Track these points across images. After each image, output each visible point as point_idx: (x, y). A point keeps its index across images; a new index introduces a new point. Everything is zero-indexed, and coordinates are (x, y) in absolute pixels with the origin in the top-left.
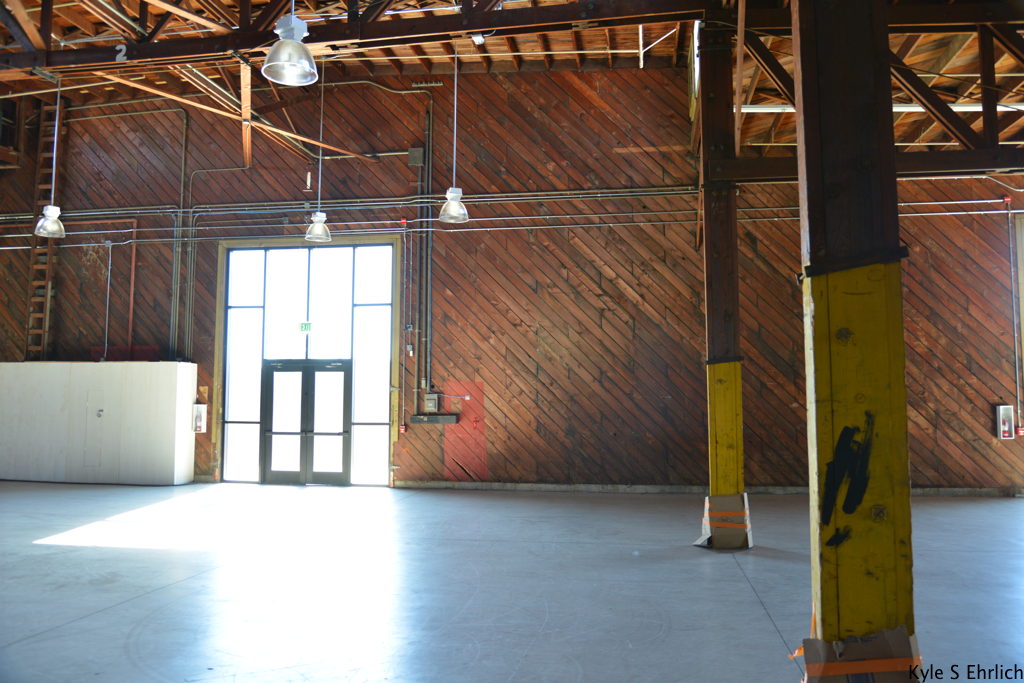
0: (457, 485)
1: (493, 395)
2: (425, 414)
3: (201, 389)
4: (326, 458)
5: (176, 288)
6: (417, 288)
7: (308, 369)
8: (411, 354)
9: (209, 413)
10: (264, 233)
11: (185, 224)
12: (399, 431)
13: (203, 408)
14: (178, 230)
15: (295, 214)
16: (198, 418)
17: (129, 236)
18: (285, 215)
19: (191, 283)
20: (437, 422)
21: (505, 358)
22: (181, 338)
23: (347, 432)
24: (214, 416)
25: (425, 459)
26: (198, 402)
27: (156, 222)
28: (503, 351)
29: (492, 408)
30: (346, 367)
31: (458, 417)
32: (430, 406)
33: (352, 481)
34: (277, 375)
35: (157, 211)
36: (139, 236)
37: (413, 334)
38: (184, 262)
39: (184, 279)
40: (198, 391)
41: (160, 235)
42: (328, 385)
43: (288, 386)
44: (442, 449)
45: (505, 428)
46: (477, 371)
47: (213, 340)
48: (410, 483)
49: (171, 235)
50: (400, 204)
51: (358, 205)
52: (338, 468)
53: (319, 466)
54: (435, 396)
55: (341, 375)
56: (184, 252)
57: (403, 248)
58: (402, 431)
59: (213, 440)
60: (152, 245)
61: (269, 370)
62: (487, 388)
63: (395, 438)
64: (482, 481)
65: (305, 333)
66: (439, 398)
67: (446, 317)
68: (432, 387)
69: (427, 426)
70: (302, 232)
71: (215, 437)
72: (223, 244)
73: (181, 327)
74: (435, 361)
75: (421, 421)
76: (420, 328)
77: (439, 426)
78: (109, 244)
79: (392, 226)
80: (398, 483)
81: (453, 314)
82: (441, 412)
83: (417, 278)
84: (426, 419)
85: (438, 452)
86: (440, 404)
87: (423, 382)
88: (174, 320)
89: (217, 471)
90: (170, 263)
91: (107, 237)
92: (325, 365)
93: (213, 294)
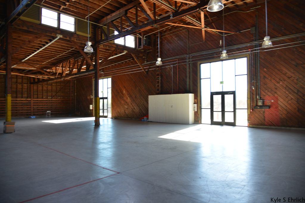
0: (269, 127)
1: (281, 100)
2: (258, 106)
3: (195, 100)
4: (229, 118)
5: (188, 75)
6: (255, 69)
7: (223, 94)
8: (253, 88)
9: (197, 106)
10: (209, 58)
11: (189, 59)
12: (250, 111)
13: (196, 105)
14: (187, 60)
15: (217, 52)
16: (195, 107)
17: (176, 63)
18: (215, 53)
19: (191, 74)
20: (263, 108)
21: (285, 88)
23: (234, 111)
24: (199, 107)
25: (259, 119)
26: (195, 103)
27: (182, 59)
28: (285, 86)
29: (281, 104)
30: (234, 93)
31: (269, 107)
32: (260, 103)
33: (237, 125)
34: (214, 96)
35: (182, 56)
36: (179, 63)
37: (254, 82)
38: (189, 68)
39: (190, 72)
40: (195, 101)
41: (183, 62)
42: (229, 99)
43: (217, 99)
44: (264, 116)
45: (286, 110)
46: (276, 93)
47: (197, 88)
48: (254, 126)
49: (186, 62)
50: (248, 45)
51: (235, 47)
52: (233, 121)
53: (227, 120)
54: (262, 101)
55: (232, 95)
56: (189, 66)
57: (250, 58)
58: (251, 111)
59: (199, 113)
60: (182, 65)
61: (212, 94)
62: (279, 98)
63: (249, 113)
64: (278, 126)
65: (222, 84)
66: (263, 101)
67: (265, 77)
68: (261, 98)
69: (259, 110)
70: (220, 57)
71: (199, 112)
72: (199, 63)
73: (189, 85)
74: (261, 90)
75: (257, 108)
76: (256, 81)
77: (263, 110)
78: (172, 66)
79: (246, 52)
80: (250, 126)
81: (267, 76)
82: (264, 105)
83: (254, 66)
84: (259, 107)
85: (263, 117)
86: (263, 103)
87: (258, 97)
88: (188, 83)
89: (200, 121)
90: (186, 69)
91: (171, 64)
92: (227, 93)
93: (197, 76)
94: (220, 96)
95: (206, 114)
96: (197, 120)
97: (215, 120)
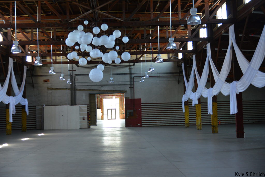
4: (114, 117)
7: (111, 109)
8: (121, 108)
10: (107, 97)
11: (99, 96)
13: (102, 113)
22: (99, 107)
23: (115, 115)
30: (115, 109)
34: (108, 110)
38: (99, 100)
39: (99, 102)
42: (113, 111)
43: (110, 111)
47: (102, 107)
50: (120, 95)
52: (115, 118)
53: (113, 118)
57: (120, 99)
59: (103, 116)
61: (108, 109)
63: (120, 115)
65: (111, 106)
72: (103, 98)
73: (99, 106)
79: (119, 97)
83: (121, 101)
87: (122, 110)
92: (113, 109)
93: (102, 103)
94: (111, 110)
95: (105, 117)
96: (102, 119)
97: (109, 118)
